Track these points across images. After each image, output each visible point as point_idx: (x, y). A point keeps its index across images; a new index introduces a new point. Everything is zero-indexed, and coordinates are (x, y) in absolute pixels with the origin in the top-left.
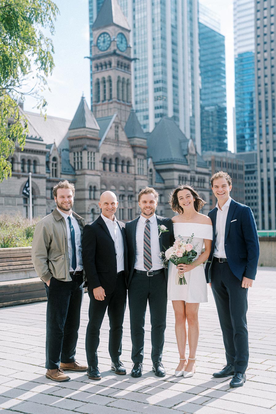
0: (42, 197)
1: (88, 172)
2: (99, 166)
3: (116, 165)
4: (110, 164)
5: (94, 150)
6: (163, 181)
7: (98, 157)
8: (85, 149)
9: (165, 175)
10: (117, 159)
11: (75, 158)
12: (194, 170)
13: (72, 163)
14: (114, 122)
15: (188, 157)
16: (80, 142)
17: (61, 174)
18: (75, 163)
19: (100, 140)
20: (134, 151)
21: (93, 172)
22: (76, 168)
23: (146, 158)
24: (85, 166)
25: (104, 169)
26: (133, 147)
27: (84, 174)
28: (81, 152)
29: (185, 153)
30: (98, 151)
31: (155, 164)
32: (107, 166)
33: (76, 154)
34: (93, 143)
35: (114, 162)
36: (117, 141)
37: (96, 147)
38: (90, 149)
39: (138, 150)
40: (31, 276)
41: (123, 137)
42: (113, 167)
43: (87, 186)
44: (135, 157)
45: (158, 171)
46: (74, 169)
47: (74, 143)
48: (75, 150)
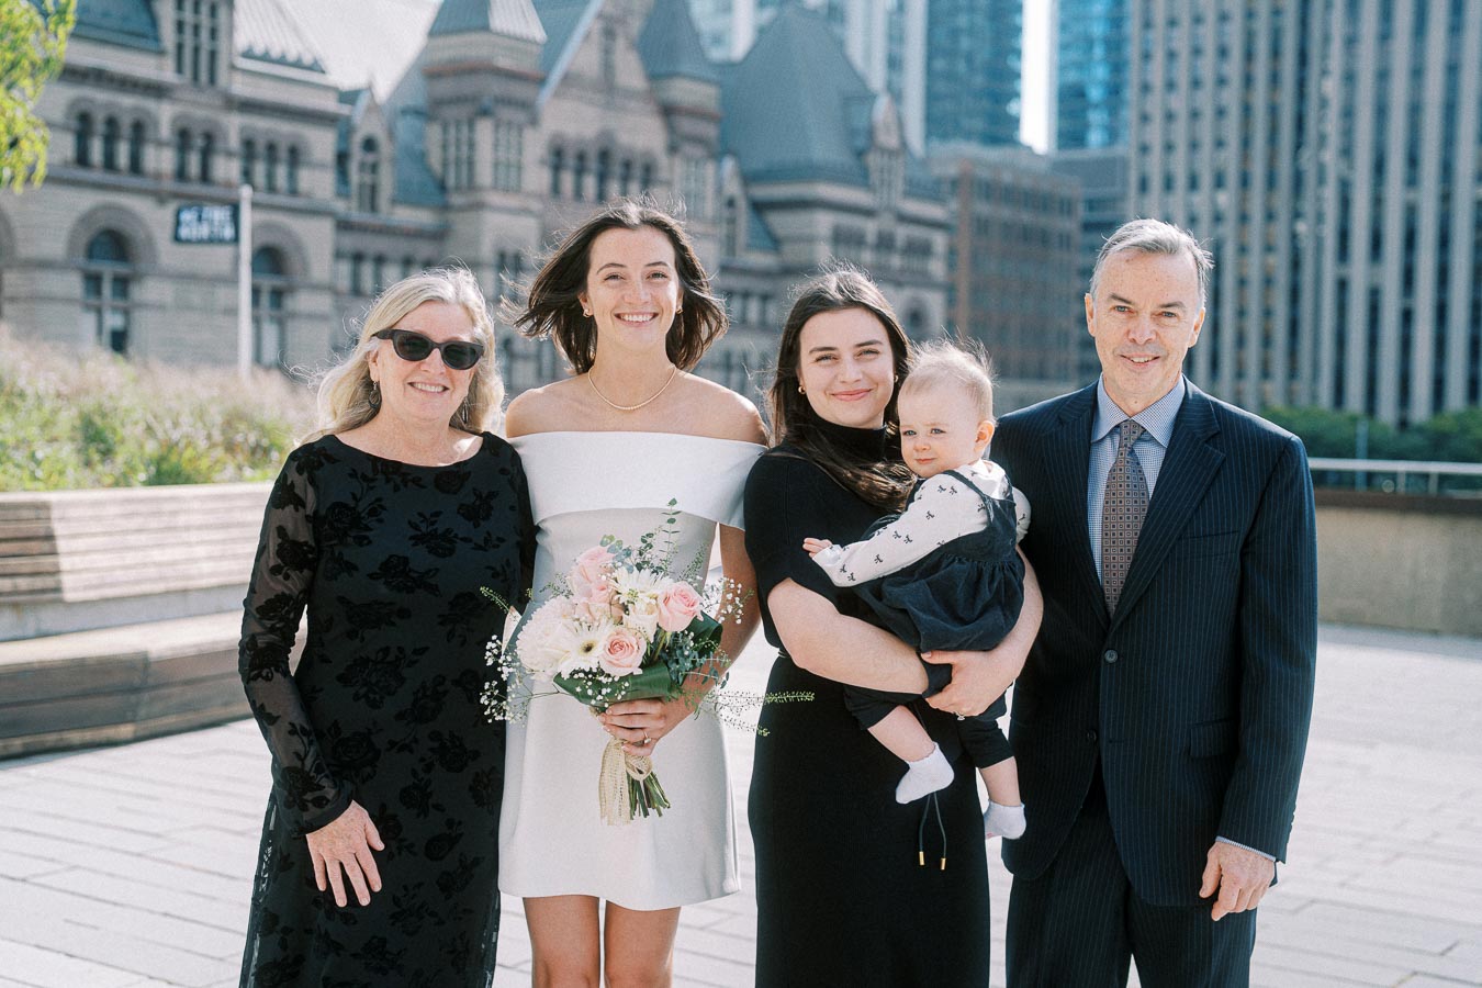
0: (316, 288)
1: (495, 198)
2: (537, 178)
3: (603, 178)
4: (580, 171)
5: (520, 116)
6: (775, 243)
7: (535, 146)
8: (485, 113)
9: (781, 222)
10: (604, 156)
11: (445, 147)
12: (889, 209)
13: (435, 160)
14: (600, 16)
15: (873, 160)
16: (468, 86)
17: (394, 202)
18: (445, 164)
19: (541, 81)
20: (671, 129)
21: (512, 201)
22: (451, 181)
23: (717, 156)
24: (485, 175)
25: (556, 189)
26: (668, 111)
27: (479, 206)
28: (471, 124)
29: (860, 142)
30: (534, 121)
31: (748, 178)
32: (568, 180)
33: (452, 131)
34: (519, 91)
35: (593, 164)
36: (607, 87)
37: (527, 106)
38: (506, 113)
39: (687, 125)
40: (47, 625)
41: (631, 73)
42: (590, 183)
43: (487, 252)
44: (673, 149)
45: (759, 208)
46: (442, 187)
47: (446, 88)
48: (450, 113)
